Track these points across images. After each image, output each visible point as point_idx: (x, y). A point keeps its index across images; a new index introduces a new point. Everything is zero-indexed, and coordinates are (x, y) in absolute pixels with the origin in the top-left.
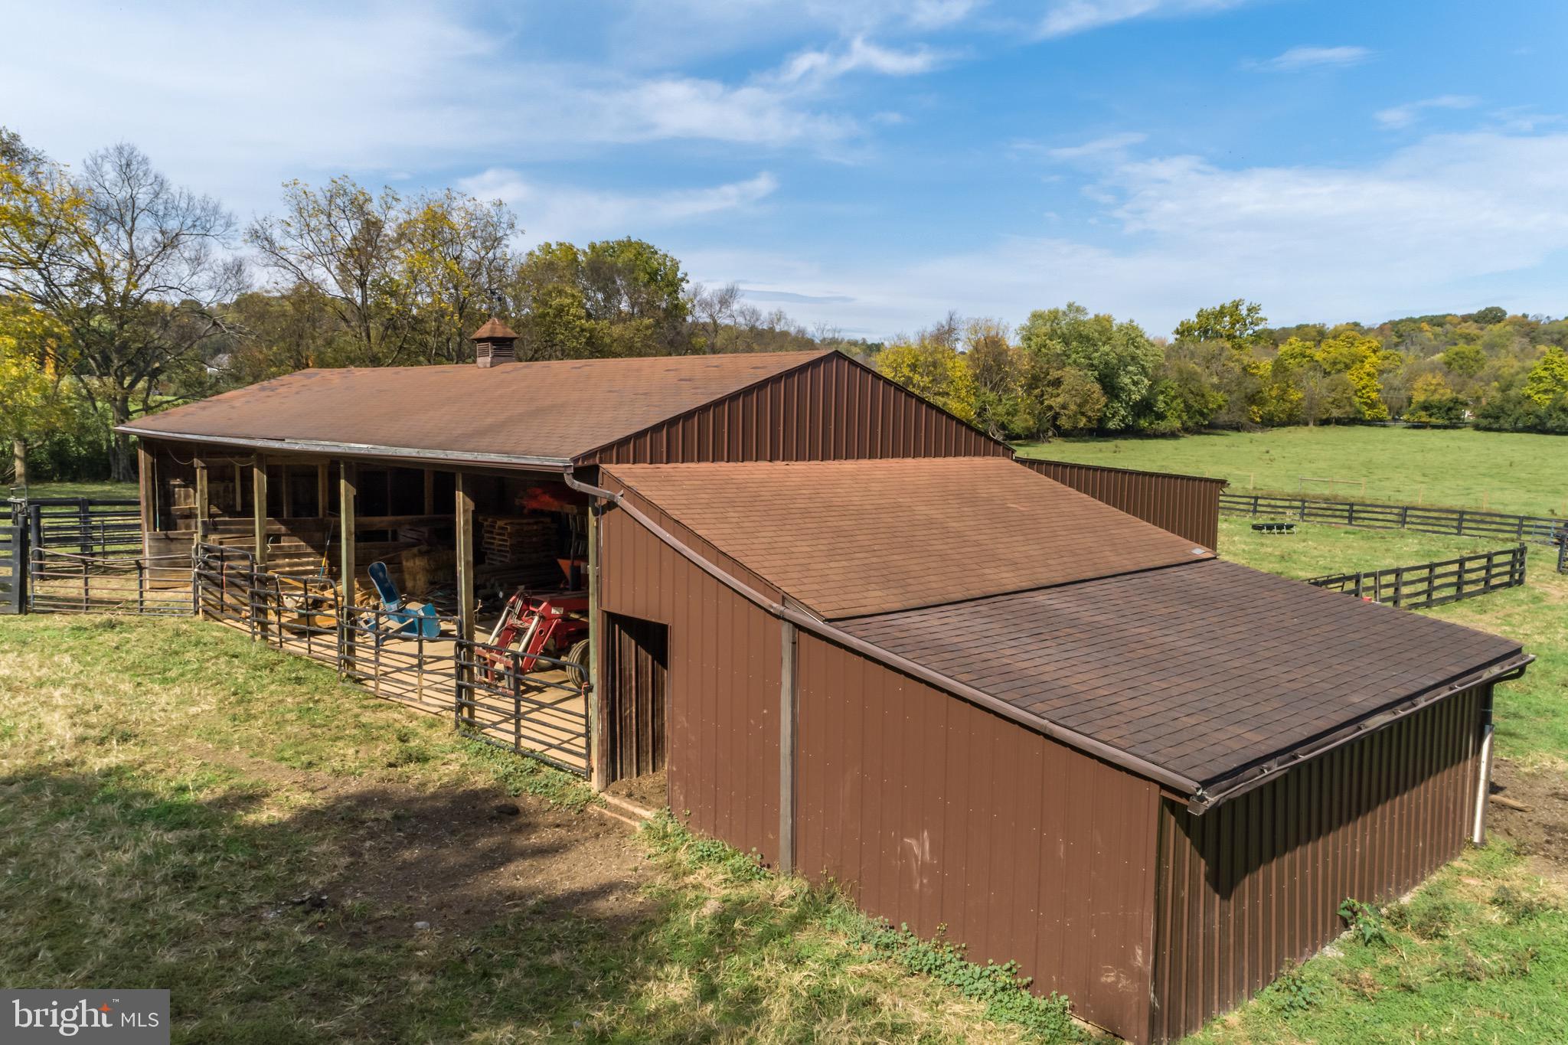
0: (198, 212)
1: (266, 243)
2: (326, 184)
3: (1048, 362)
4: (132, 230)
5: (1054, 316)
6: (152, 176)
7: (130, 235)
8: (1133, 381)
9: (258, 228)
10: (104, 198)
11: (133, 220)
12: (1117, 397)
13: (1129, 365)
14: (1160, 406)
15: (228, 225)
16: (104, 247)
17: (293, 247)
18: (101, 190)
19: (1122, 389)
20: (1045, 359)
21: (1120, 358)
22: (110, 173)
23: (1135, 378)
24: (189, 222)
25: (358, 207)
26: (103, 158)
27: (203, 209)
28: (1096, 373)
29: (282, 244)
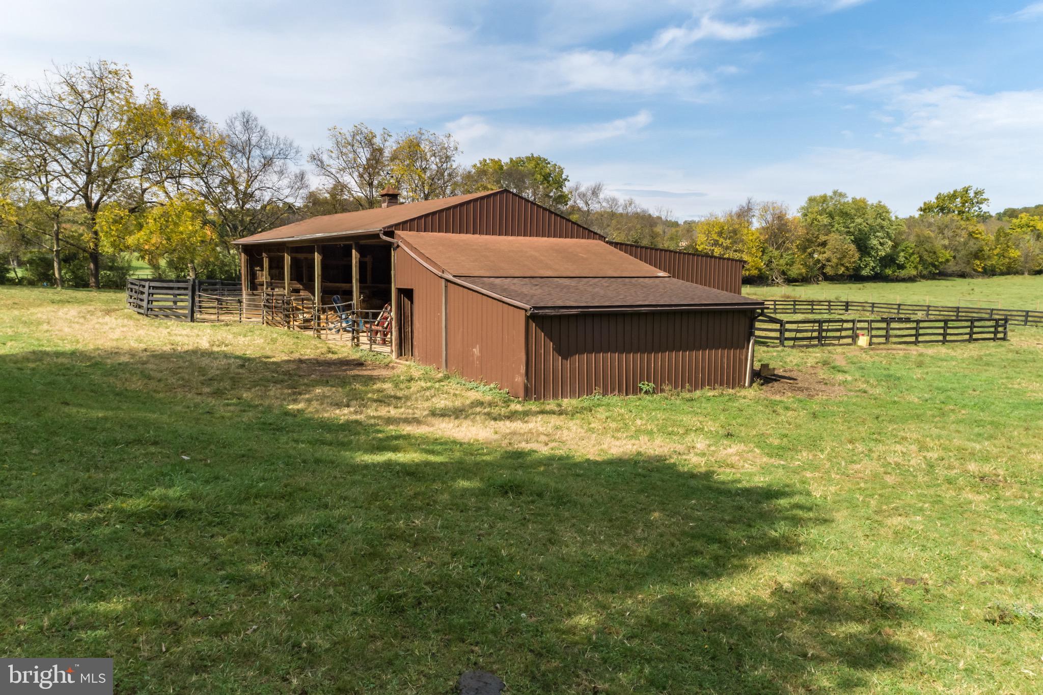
0: (282, 146)
1: (319, 162)
2: (351, 129)
3: (819, 230)
4: (249, 157)
5: (824, 199)
6: (259, 127)
7: (248, 159)
8: (880, 243)
9: (314, 153)
10: (236, 140)
11: (250, 153)
12: (869, 254)
13: (878, 231)
14: (901, 259)
15: (297, 152)
16: (235, 166)
17: (334, 164)
18: (233, 136)
19: (872, 248)
20: (816, 228)
21: (872, 228)
22: (239, 127)
23: (881, 240)
24: (277, 152)
25: (369, 141)
26: (235, 118)
27: (285, 144)
28: (852, 237)
29: (328, 163)
